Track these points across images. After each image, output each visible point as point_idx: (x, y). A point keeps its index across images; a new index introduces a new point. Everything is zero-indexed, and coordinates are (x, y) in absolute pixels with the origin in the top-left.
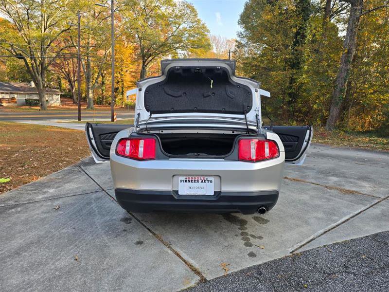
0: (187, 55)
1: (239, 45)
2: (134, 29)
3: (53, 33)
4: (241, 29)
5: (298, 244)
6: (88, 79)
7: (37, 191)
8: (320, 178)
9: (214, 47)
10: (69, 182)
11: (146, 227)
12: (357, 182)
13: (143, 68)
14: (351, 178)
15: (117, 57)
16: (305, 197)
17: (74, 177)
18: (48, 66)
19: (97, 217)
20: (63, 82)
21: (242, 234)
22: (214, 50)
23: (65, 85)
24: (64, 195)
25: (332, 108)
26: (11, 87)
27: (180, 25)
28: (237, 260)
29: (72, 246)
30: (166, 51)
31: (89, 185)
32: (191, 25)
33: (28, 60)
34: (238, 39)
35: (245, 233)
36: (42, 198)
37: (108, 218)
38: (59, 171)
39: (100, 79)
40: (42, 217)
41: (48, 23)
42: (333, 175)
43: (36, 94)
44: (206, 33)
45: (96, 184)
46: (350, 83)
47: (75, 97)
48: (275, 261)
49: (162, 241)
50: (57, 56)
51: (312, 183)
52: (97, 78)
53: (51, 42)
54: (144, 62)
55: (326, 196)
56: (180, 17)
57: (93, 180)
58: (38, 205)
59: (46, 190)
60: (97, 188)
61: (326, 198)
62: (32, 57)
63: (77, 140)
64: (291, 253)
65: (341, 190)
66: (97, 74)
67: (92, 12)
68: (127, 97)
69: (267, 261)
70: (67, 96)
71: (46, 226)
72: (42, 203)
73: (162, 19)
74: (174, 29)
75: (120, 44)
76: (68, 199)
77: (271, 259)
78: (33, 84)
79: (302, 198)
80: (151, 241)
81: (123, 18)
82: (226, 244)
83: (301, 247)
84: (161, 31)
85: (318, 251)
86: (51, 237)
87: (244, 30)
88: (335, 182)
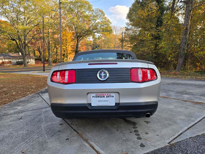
0: (100, 36)
1: (127, 29)
2: (72, 23)
3: (30, 27)
4: (128, 21)
5: (172, 137)
6: (49, 50)
7: (11, 108)
8: (178, 96)
9: (114, 31)
10: (31, 102)
11: (73, 128)
12: (201, 97)
13: (77, 43)
14: (196, 95)
15: (64, 38)
16: (171, 107)
17: (34, 100)
18: (28, 44)
19: (44, 123)
20: (36, 52)
21: (135, 131)
22: (114, 33)
23: (37, 53)
24: (26, 110)
25: (179, 59)
26: (9, 56)
27: (96, 20)
28: (132, 150)
29: (23, 143)
30: (89, 34)
31: (42, 104)
32: (102, 20)
33: (18, 41)
34: (127, 26)
35: (137, 130)
36: (13, 112)
37: (50, 123)
38: (26, 97)
39: (55, 50)
40: (9, 124)
41: (28, 22)
42: (186, 94)
43: (22, 58)
44: (110, 24)
45: (46, 103)
46: (188, 45)
47: (42, 60)
48: (158, 150)
49: (82, 138)
50: (32, 38)
51: (174, 99)
52: (54, 49)
53: (29, 31)
54: (78, 40)
55: (184, 106)
56: (96, 16)
57: (45, 101)
58: (9, 116)
59: (16, 107)
60: (47, 105)
61: (184, 107)
62: (20, 39)
63: (41, 80)
64: (168, 143)
65: (193, 102)
66: (54, 48)
67: (51, 16)
68: (69, 58)
69: (153, 150)
70: (38, 60)
71: (10, 130)
72: (12, 115)
73: (87, 18)
74: (93, 22)
75: (65, 31)
76: (28, 112)
77: (156, 148)
78: (20, 54)
79: (170, 107)
80: (76, 138)
81: (67, 18)
82: (125, 138)
83: (174, 139)
84: (86, 24)
85: (186, 141)
86: (11, 137)
87: (129, 21)
88: (188, 98)
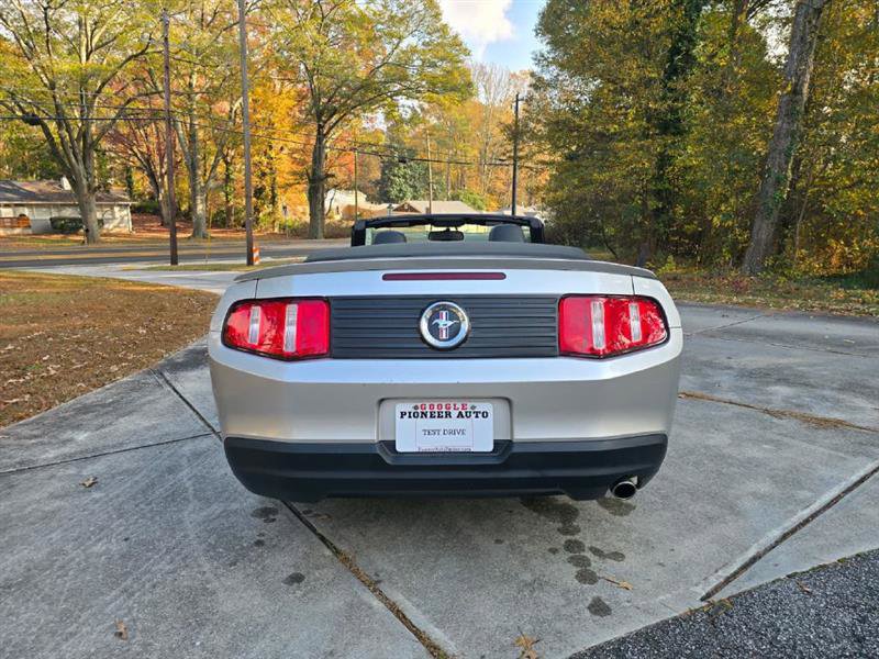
0: (419, 110)
1: (539, 84)
2: (295, 50)
3: (109, 64)
4: (542, 46)
5: (720, 573)
6: (193, 167)
7: (46, 440)
8: (747, 389)
9: (482, 89)
10: (130, 413)
11: (314, 531)
12: (841, 396)
13: (319, 140)
14: (823, 387)
15: (259, 116)
16: (718, 440)
17: (143, 400)
18: (98, 140)
19: (191, 507)
20: (137, 176)
21: (570, 546)
22: (482, 98)
23: (141, 183)
24: (114, 446)
26: (17, 191)
27: (400, 38)
28: (559, 625)
29: (114, 593)
30: (371, 101)
31: (179, 419)
32: (427, 40)
33: (52, 126)
34: (537, 69)
35: (576, 541)
36: (55, 458)
37: (217, 508)
38: (108, 386)
39: (221, 169)
40: (47, 509)
41: (95, 40)
42: (779, 381)
43: (74, 205)
44: (462, 57)
45: (195, 416)
46: (797, 163)
47: (165, 211)
48: (663, 627)
49: (356, 573)
50: (118, 116)
51: (731, 403)
52: (214, 167)
53: (103, 84)
54: (320, 127)
55: (769, 435)
56: (401, 20)
57: (191, 406)
58: (42, 475)
59: (68, 434)
60: (198, 427)
61: (772, 441)
62: (62, 121)
63: (163, 308)
64: (702, 600)
65: (806, 419)
66: (213, 158)
67: (198, 14)
68: (284, 208)
69: (640, 626)
70: (144, 211)
71: (53, 535)
72: (53, 471)
73: (362, 27)
74: (389, 48)
75: (264, 86)
76: (122, 457)
77: (654, 621)
78: (66, 184)
79: (711, 442)
80: (328, 573)
81: (270, 26)
82: (528, 577)
83: (728, 580)
84: (359, 53)
85: (775, 592)
86: (62, 567)
87: (549, 48)
88: (786, 399)
